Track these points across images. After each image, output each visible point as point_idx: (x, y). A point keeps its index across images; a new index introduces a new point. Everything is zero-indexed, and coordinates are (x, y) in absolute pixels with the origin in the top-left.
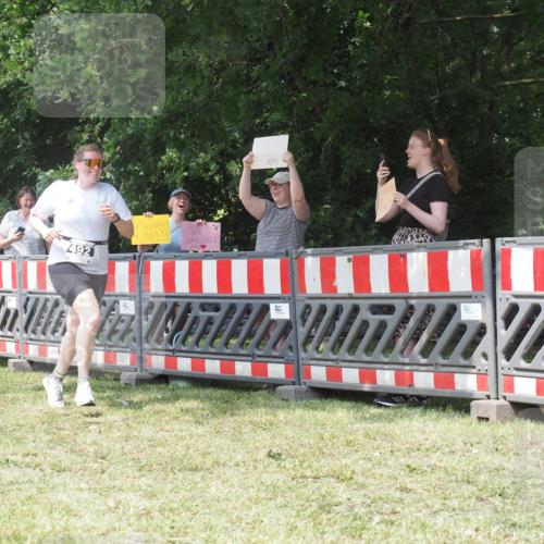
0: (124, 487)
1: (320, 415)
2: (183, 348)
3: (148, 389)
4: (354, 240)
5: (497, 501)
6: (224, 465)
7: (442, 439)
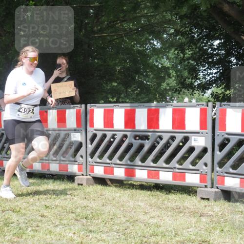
5: (84, 221)
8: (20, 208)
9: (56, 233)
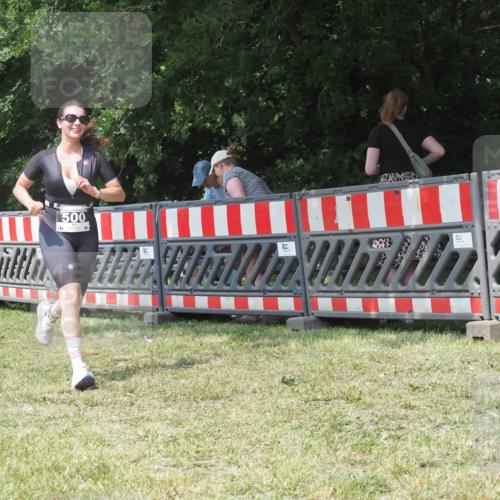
0: (152, 417)
1: (328, 343)
2: (200, 287)
3: (170, 327)
4: (351, 180)
5: (495, 413)
6: (243, 392)
7: (441, 359)
8: (361, 392)
9: (439, 441)
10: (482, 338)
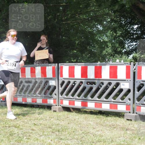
5: (57, 133)
8: (19, 125)
9: (41, 140)
10: (56, 111)
